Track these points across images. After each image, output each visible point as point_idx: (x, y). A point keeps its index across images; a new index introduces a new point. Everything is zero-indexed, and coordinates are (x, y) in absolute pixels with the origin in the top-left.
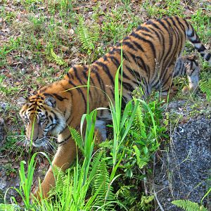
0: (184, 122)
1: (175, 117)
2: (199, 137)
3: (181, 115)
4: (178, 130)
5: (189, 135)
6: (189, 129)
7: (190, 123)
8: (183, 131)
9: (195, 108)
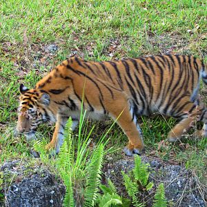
0: (19, 181)
1: (10, 176)
2: (33, 195)
3: (15, 173)
4: (13, 188)
5: (23, 193)
6: (23, 188)
7: (24, 181)
8: (17, 190)
9: (28, 167)
